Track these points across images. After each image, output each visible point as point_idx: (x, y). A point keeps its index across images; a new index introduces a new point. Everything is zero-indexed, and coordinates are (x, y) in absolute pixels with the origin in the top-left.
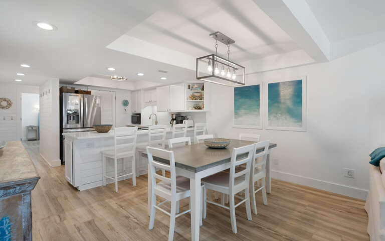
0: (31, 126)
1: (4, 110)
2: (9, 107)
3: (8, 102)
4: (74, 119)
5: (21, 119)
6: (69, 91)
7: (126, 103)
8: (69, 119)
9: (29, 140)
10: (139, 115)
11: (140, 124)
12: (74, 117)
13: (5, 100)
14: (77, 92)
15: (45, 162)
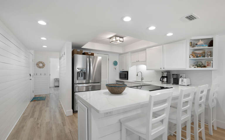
0: (56, 79)
1: (40, 69)
2: (43, 67)
3: (43, 64)
4: (82, 76)
5: (50, 75)
6: (78, 53)
7: (115, 63)
8: (78, 76)
9: (55, 87)
10: (126, 73)
11: (128, 79)
12: (82, 74)
13: (41, 63)
14: (84, 54)
15: (62, 108)
